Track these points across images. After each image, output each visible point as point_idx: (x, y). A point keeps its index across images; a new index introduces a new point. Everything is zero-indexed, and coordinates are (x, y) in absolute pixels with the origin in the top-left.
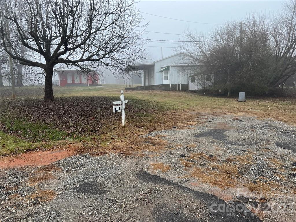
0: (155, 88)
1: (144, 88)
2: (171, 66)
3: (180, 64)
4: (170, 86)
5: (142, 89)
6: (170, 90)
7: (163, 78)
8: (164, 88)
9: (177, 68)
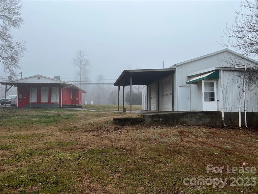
0: (186, 119)
1: (161, 119)
2: (223, 70)
3: (243, 67)
4: (223, 116)
5: (155, 121)
6: (223, 127)
7: (203, 97)
8: (207, 120)
9: (236, 73)
